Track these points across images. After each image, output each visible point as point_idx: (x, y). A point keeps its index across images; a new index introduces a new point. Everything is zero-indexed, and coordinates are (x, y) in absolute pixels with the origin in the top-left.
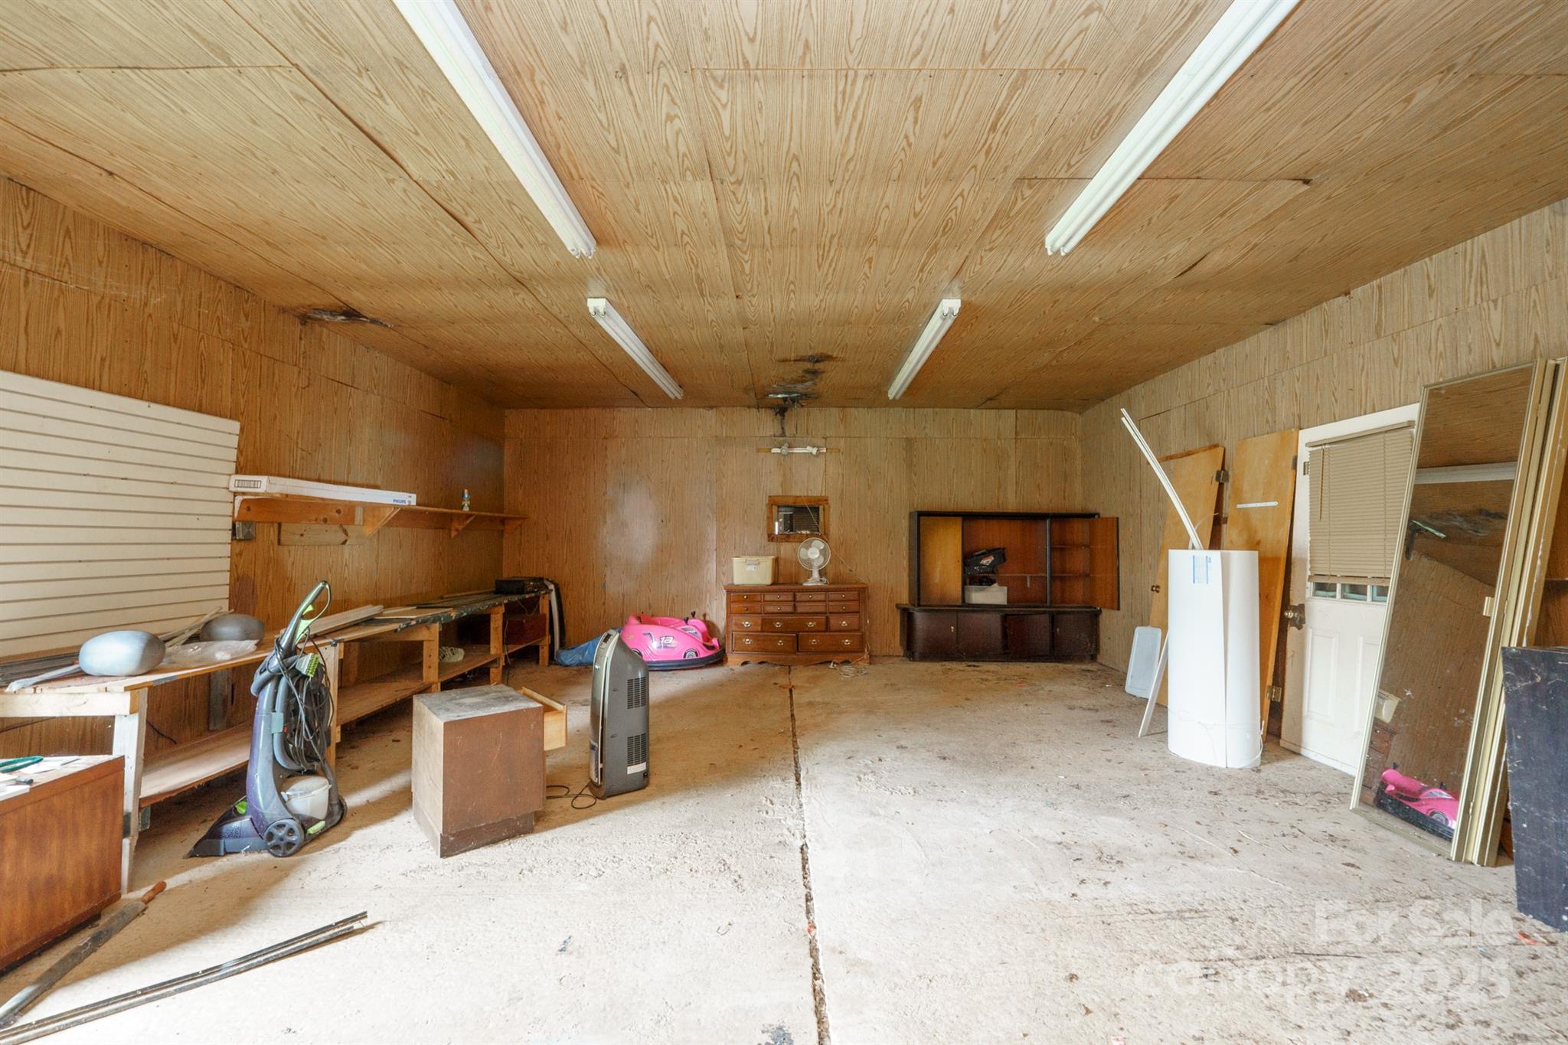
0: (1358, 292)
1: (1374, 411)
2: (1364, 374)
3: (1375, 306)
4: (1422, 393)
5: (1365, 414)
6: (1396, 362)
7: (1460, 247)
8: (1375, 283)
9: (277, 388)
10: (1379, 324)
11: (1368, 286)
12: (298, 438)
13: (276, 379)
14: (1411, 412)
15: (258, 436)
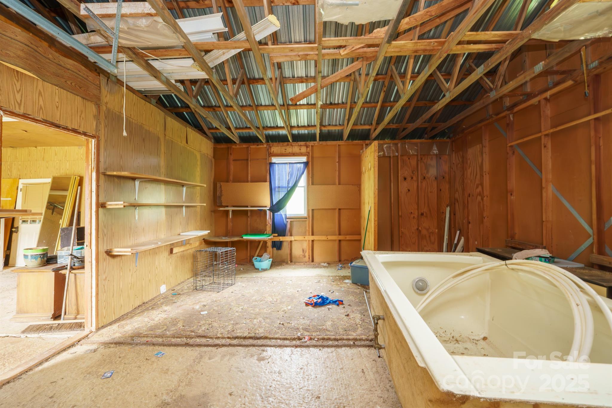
0: (39, 148)
1: (41, 178)
2: (39, 169)
3: (43, 153)
4: (52, 177)
5: (39, 178)
6: (47, 168)
7: (62, 147)
8: (43, 147)
10: (44, 157)
11: (41, 147)
14: (49, 180)
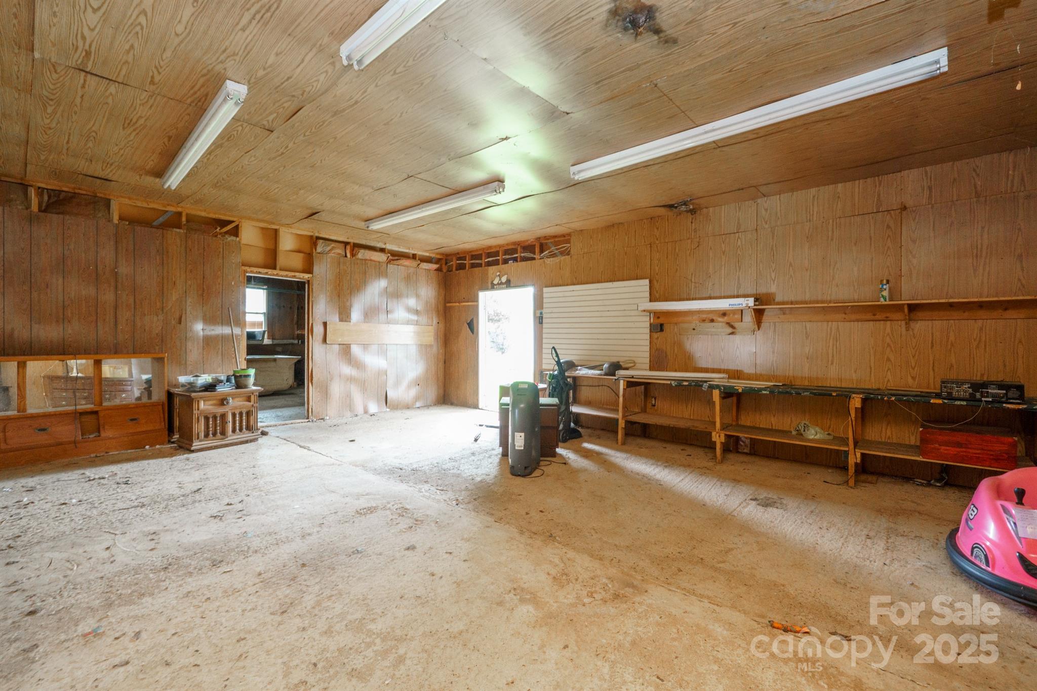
9: (677, 255)
12: (692, 277)
13: (677, 250)
15: (666, 282)
